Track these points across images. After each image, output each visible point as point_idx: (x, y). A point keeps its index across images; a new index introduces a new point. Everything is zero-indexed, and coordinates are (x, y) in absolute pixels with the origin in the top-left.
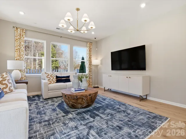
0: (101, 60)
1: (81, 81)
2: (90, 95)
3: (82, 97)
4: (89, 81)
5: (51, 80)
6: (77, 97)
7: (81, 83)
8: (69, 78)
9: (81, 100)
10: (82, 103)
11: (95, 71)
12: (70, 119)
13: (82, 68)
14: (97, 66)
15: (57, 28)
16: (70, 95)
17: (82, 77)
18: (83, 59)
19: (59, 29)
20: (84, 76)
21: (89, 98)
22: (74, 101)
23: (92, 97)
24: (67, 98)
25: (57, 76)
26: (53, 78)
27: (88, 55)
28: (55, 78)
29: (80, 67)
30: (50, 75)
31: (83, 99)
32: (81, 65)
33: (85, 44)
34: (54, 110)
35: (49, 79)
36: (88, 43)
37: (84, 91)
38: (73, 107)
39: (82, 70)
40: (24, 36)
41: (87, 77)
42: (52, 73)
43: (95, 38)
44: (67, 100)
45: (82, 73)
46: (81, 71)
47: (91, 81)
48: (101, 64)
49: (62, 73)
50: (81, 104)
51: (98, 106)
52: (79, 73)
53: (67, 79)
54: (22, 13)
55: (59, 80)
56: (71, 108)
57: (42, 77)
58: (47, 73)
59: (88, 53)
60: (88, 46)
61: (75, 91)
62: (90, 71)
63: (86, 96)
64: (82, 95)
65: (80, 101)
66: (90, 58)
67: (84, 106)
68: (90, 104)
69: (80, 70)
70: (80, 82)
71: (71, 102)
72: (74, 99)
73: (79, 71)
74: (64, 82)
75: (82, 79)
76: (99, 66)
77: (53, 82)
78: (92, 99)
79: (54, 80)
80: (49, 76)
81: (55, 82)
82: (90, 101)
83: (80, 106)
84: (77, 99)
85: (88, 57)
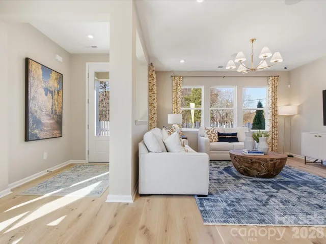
0: (300, 107)
1: (258, 141)
2: (272, 160)
3: (259, 161)
4: (270, 144)
5: (212, 137)
6: (251, 160)
7: (257, 144)
8: (236, 136)
9: (257, 164)
10: (260, 169)
11: (284, 126)
12: (244, 184)
13: (259, 121)
14: (289, 117)
15: (219, 67)
16: (242, 156)
17: (258, 135)
18: (260, 105)
19: (222, 67)
20: (262, 133)
21: (270, 164)
22: (246, 165)
23: (275, 164)
24: (238, 160)
25: (218, 133)
26: (214, 135)
27: (270, 99)
28: (217, 135)
29: (255, 119)
30: (211, 130)
31: (260, 164)
32: (256, 116)
33: (264, 80)
34: (221, 173)
35: (209, 136)
36: (271, 78)
37: (263, 154)
38: (246, 173)
39: (258, 124)
40: (181, 85)
41: (267, 136)
42: (213, 129)
43: (286, 68)
44: (237, 163)
45: (259, 130)
46: (256, 125)
47: (276, 144)
48: (300, 112)
49: (225, 129)
50: (258, 171)
51: (286, 180)
52: (252, 129)
53: (233, 138)
54: (182, 61)
55: (222, 137)
56: (242, 174)
57: (199, 134)
58: (207, 128)
59: (270, 94)
60: (270, 83)
61: (249, 152)
62: (273, 127)
63: (266, 161)
64: (259, 159)
65: (256, 166)
66: (274, 104)
67: (263, 174)
68: (272, 173)
69: (254, 124)
70: (255, 142)
71: (242, 166)
72: (247, 162)
73: (251, 126)
74: (230, 142)
75: (260, 138)
76: (294, 118)
77: (215, 140)
78: (275, 166)
79: (216, 138)
80: (210, 133)
81: (217, 140)
82: (272, 169)
83: (256, 173)
84: (251, 162)
85: (271, 103)
